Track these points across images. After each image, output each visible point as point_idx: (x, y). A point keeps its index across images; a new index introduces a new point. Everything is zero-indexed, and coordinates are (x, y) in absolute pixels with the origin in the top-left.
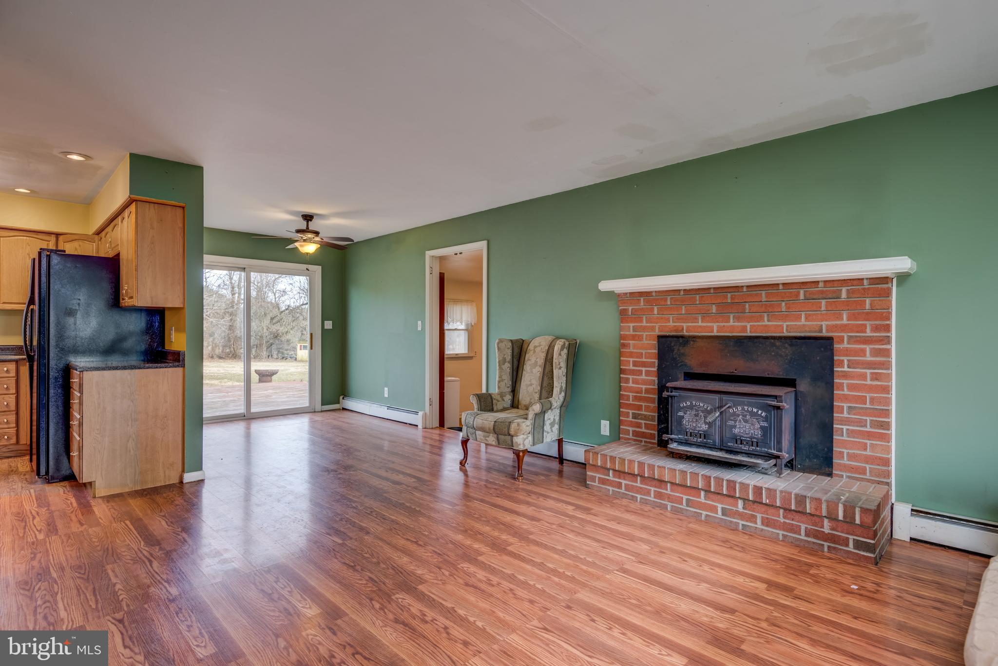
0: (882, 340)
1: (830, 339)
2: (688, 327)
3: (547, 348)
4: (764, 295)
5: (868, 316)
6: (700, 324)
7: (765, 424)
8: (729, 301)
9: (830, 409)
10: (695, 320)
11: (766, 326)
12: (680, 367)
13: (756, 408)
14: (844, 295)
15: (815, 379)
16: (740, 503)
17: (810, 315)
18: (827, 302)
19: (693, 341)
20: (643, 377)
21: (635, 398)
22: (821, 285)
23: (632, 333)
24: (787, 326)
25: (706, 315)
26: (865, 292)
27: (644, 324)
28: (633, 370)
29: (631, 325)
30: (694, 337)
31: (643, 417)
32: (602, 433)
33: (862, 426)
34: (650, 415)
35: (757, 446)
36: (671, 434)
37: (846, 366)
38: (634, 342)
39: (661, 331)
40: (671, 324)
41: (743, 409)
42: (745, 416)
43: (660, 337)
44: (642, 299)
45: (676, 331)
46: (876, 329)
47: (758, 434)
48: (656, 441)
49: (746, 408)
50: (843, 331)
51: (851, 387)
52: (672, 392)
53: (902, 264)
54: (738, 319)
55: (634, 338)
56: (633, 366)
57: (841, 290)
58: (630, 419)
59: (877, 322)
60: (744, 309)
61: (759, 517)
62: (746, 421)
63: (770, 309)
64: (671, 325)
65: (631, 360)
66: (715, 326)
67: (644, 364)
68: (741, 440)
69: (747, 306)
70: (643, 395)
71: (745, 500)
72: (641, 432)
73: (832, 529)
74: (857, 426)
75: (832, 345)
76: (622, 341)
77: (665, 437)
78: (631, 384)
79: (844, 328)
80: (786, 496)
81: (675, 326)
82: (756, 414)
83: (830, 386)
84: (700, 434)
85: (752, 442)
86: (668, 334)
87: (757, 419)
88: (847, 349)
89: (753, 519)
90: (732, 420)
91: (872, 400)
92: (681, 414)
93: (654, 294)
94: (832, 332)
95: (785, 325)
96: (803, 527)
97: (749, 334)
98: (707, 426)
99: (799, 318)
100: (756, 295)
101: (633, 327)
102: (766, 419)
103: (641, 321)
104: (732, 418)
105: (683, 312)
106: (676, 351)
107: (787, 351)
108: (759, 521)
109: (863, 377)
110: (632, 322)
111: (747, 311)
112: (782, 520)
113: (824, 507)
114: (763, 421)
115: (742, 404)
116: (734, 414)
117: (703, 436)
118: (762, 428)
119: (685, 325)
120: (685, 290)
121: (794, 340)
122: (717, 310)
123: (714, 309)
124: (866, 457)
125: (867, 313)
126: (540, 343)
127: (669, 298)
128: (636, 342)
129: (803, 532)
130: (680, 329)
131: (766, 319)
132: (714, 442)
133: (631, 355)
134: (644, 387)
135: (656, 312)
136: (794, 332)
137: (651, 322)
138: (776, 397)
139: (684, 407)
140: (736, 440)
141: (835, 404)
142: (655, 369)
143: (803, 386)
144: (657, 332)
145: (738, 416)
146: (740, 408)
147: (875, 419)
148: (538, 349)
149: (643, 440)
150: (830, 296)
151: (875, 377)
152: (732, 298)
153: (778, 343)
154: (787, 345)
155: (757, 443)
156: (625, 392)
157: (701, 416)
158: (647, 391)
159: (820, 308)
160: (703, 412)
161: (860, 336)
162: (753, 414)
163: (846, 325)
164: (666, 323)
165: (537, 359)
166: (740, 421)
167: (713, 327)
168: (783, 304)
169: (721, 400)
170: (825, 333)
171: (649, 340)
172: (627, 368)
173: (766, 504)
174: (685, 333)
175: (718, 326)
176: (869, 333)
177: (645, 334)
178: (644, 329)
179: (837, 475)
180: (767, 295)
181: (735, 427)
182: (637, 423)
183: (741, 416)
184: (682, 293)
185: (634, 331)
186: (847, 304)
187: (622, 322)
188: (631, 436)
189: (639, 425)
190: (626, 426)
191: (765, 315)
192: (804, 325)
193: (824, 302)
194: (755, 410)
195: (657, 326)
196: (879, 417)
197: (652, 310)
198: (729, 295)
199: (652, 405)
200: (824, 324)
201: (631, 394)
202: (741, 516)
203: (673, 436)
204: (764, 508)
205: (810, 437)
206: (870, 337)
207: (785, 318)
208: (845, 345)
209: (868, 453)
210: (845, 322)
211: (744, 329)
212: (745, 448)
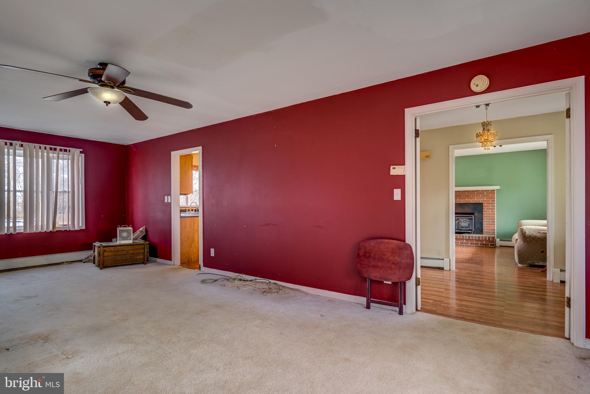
1: (482, 203)
4: (466, 193)
5: (491, 198)
7: (469, 223)
9: (482, 219)
14: (485, 193)
15: (479, 213)
16: (465, 240)
17: (477, 198)
22: (480, 191)
26: (490, 193)
35: (468, 228)
37: (485, 209)
46: (492, 201)
47: (467, 225)
51: (487, 214)
53: (498, 187)
54: (459, 199)
61: (469, 243)
62: (464, 223)
63: (468, 196)
69: (462, 196)
71: (466, 239)
73: (485, 242)
74: (488, 222)
75: (483, 205)
79: (485, 201)
80: (476, 237)
82: (467, 221)
83: (482, 214)
85: (466, 227)
88: (486, 205)
89: (468, 243)
91: (491, 217)
95: (471, 200)
96: (479, 243)
97: (462, 202)
100: (465, 193)
102: (469, 222)
107: (472, 206)
108: (469, 244)
109: (490, 212)
112: (475, 242)
113: (484, 238)
115: (463, 219)
116: (461, 221)
118: (468, 224)
121: (474, 204)
129: (479, 244)
131: (467, 199)
136: (474, 202)
138: (471, 216)
140: (462, 227)
143: (476, 214)
151: (492, 211)
153: (470, 205)
161: (488, 203)
162: (466, 221)
168: (471, 195)
170: (481, 202)
173: (471, 239)
176: (490, 202)
179: (484, 234)
180: (467, 193)
181: (461, 224)
186: (486, 196)
192: (476, 200)
193: (481, 195)
194: (466, 220)
196: (493, 220)
198: (457, 193)
200: (481, 200)
202: (465, 243)
204: (470, 241)
205: (478, 226)
207: (472, 199)
208: (485, 205)
209: (491, 228)
210: (485, 199)
211: (461, 201)
212: (464, 229)
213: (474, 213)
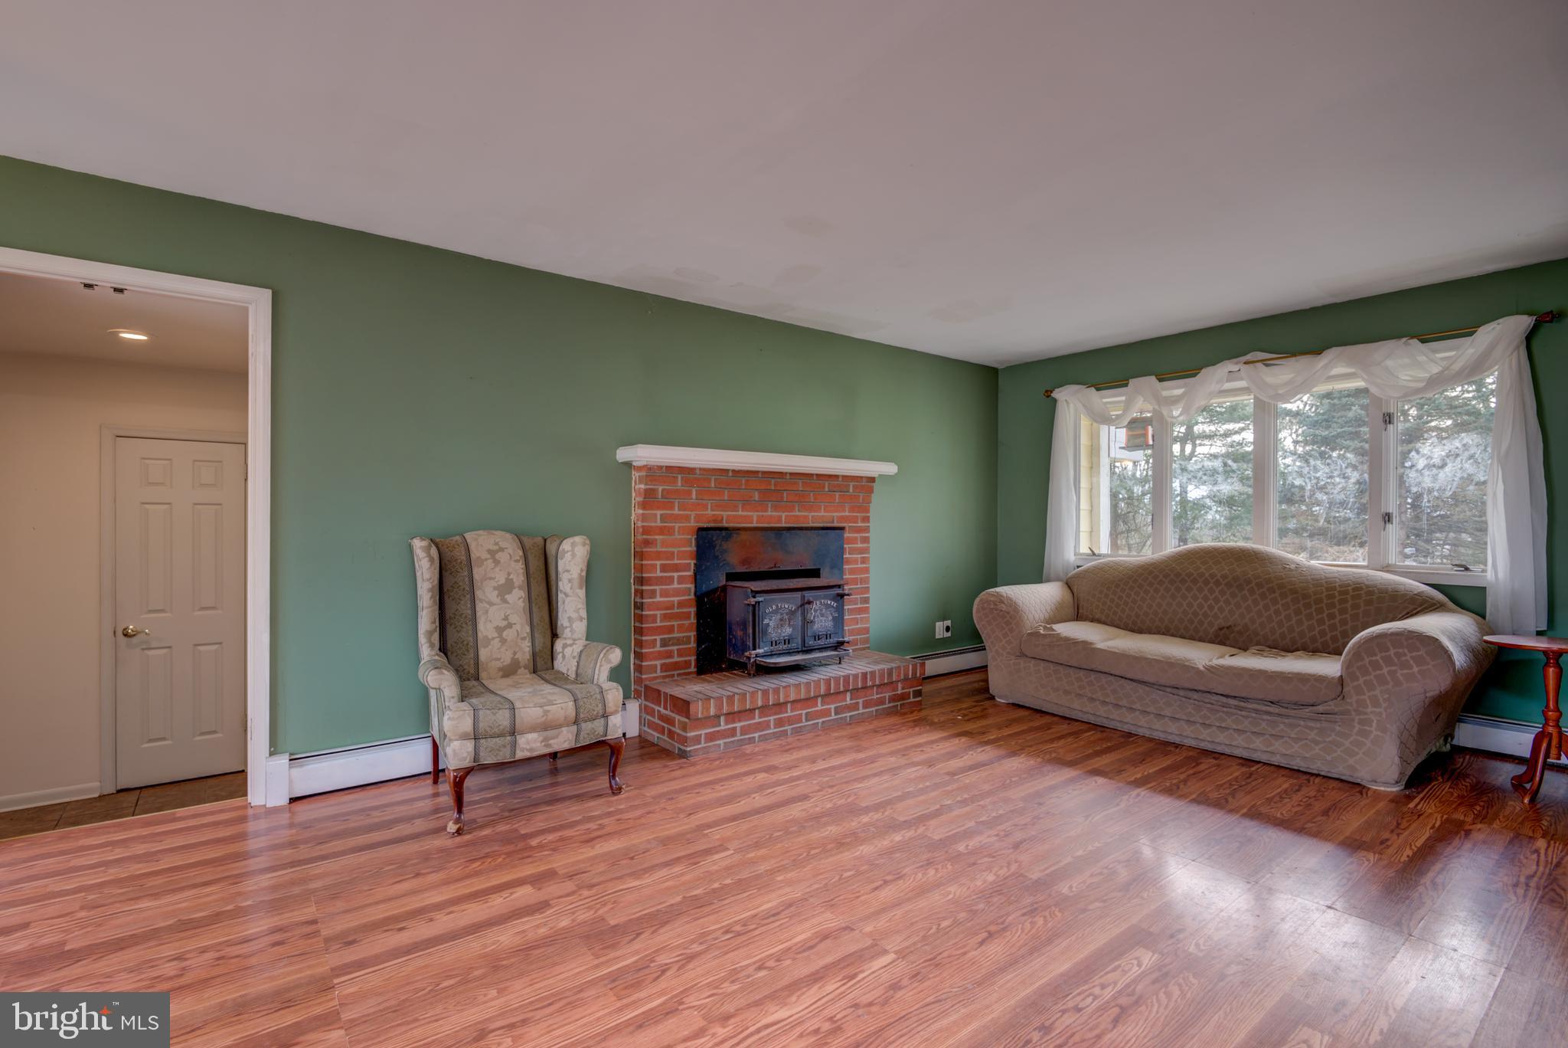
0: (866, 530)
1: (841, 529)
2: (728, 516)
4: (801, 485)
5: (862, 509)
6: (740, 513)
7: (836, 615)
8: (773, 488)
10: (735, 508)
11: (797, 516)
12: (722, 566)
13: (831, 600)
14: (850, 490)
15: (833, 565)
16: (848, 696)
18: (839, 495)
19: (736, 534)
20: (676, 585)
21: (665, 617)
22: (840, 479)
23: (659, 524)
25: (747, 503)
26: (861, 489)
27: (676, 511)
28: (662, 577)
29: (659, 512)
30: (739, 529)
31: (675, 641)
34: (685, 637)
35: (829, 638)
36: (755, 649)
37: (848, 553)
38: (661, 537)
39: (698, 522)
40: (709, 512)
41: (821, 603)
42: (821, 610)
43: (700, 530)
44: (680, 476)
45: (715, 521)
46: (863, 520)
48: (693, 669)
49: (823, 601)
50: (846, 521)
52: (755, 597)
55: (662, 531)
56: (661, 572)
57: (850, 485)
58: (658, 648)
59: (864, 515)
60: (782, 497)
61: (862, 702)
62: (822, 615)
63: (802, 499)
64: (711, 513)
65: (658, 563)
66: (755, 515)
67: (676, 568)
68: (819, 636)
69: (785, 494)
70: (676, 610)
72: (672, 663)
73: (902, 688)
74: (855, 605)
75: (843, 534)
76: (645, 537)
77: (750, 654)
78: (658, 599)
79: (847, 519)
80: (882, 672)
81: (714, 515)
82: (830, 606)
83: (842, 571)
84: (785, 640)
85: (827, 635)
86: (705, 525)
87: (830, 611)
88: (849, 538)
89: (857, 706)
90: (812, 617)
92: (766, 621)
93: (698, 472)
94: (840, 522)
95: (811, 515)
96: (887, 696)
97: (784, 525)
98: (791, 630)
99: (820, 509)
101: (661, 515)
102: (837, 609)
103: (672, 508)
104: (812, 615)
105: (726, 498)
106: (717, 548)
108: (861, 706)
109: (856, 561)
110: (659, 508)
111: (785, 500)
112: (875, 697)
113: (902, 671)
114: (835, 611)
115: (820, 598)
116: (814, 610)
117: (787, 642)
118: (834, 618)
119: (725, 514)
120: (733, 471)
121: (818, 531)
122: (758, 498)
123: (756, 496)
124: (859, 629)
125: (859, 507)
127: (713, 478)
128: (665, 537)
129: (887, 700)
130: (720, 518)
131: (797, 509)
132: (797, 644)
133: (658, 555)
134: (676, 599)
135: (694, 495)
136: (817, 522)
137: (685, 510)
139: (769, 613)
142: (691, 573)
144: (694, 524)
145: (817, 610)
146: (818, 603)
147: (862, 596)
149: (676, 673)
150: (843, 490)
151: (863, 561)
152: (775, 485)
153: (809, 534)
154: (814, 535)
155: (830, 634)
156: (650, 610)
157: (786, 619)
158: (681, 604)
159: (835, 500)
160: (787, 614)
161: (855, 526)
162: (828, 606)
163: (848, 517)
164: (704, 511)
165: (509, 574)
166: (818, 616)
167: (752, 516)
168: (812, 495)
169: (803, 597)
170: (837, 524)
171: (683, 534)
172: (652, 575)
174: (725, 525)
175: (758, 516)
176: (859, 523)
177: (677, 525)
178: (676, 518)
181: (814, 623)
182: (667, 652)
184: (730, 474)
185: (662, 521)
186: (851, 498)
187: (643, 508)
188: (659, 673)
189: (670, 655)
190: (651, 660)
191: (797, 504)
192: (823, 516)
194: (828, 602)
195: (693, 514)
196: (864, 594)
197: (689, 493)
199: (686, 622)
200: (836, 514)
201: (658, 613)
202: (849, 708)
203: (757, 651)
204: (864, 692)
206: (860, 527)
207: (812, 509)
208: (848, 534)
209: (859, 626)
210: (848, 513)
212: (822, 643)
213: (819, 569)
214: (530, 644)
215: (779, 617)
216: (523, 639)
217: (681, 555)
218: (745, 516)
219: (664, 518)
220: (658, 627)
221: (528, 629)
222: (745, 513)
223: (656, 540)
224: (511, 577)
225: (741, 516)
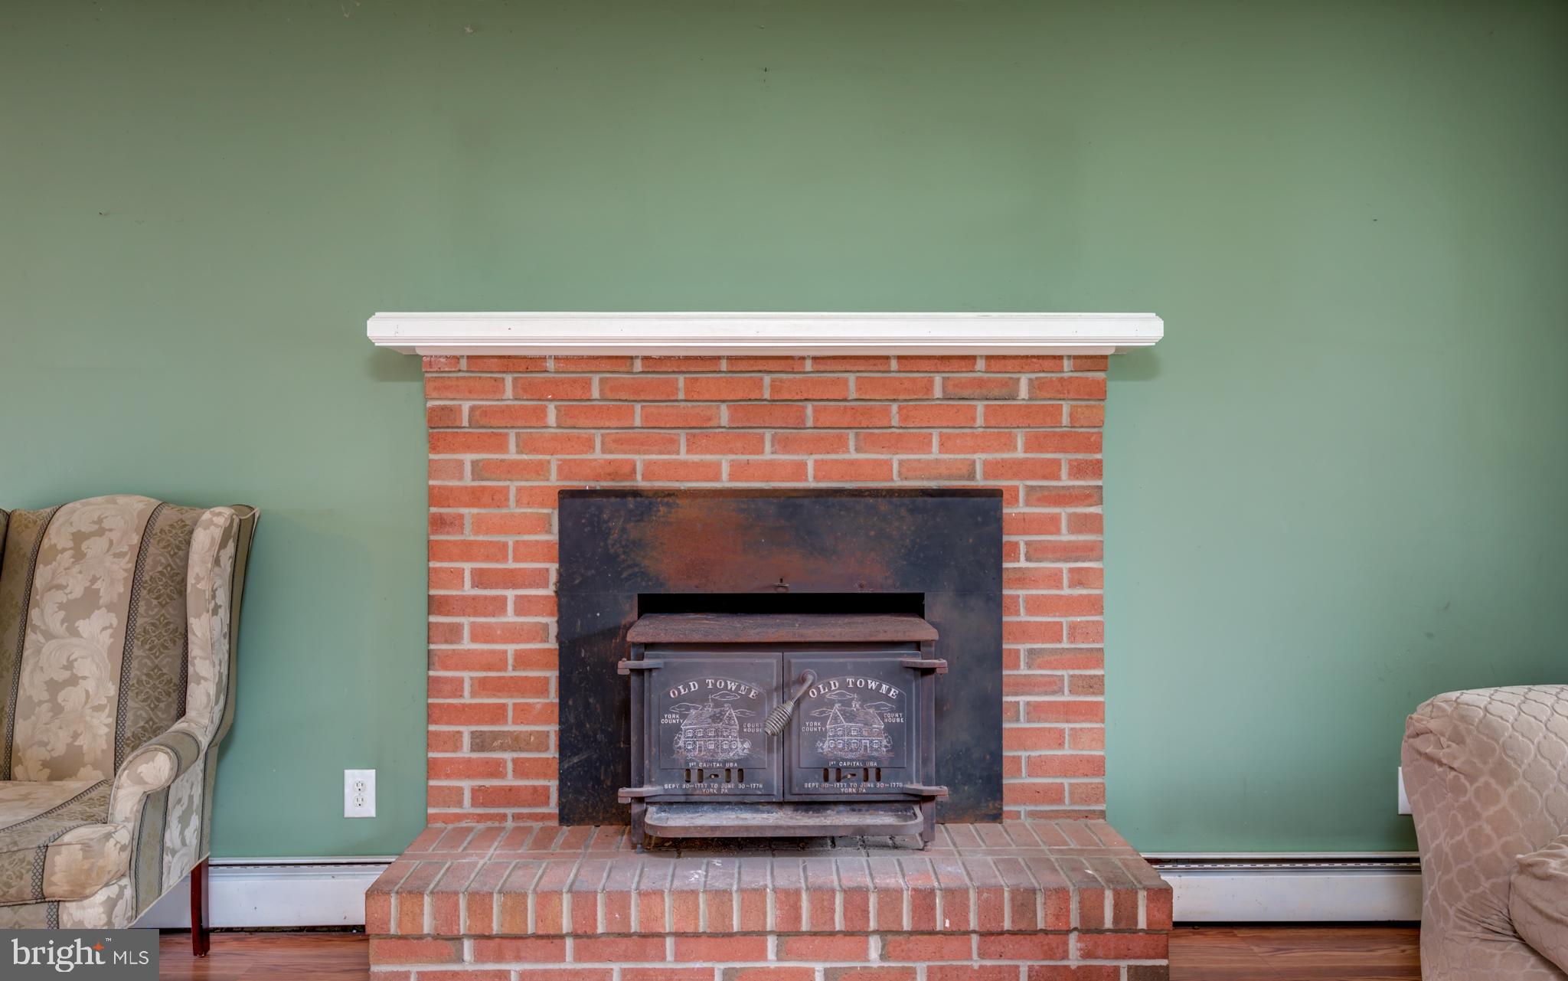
0: (1088, 496)
1: (996, 494)
2: (648, 465)
3: (136, 539)
4: (853, 384)
5: (1065, 441)
6: (683, 456)
7: (898, 719)
8: (767, 395)
9: (996, 658)
10: (671, 445)
11: (852, 463)
12: (627, 579)
13: (875, 678)
14: (1024, 392)
15: (965, 591)
16: (876, 945)
17: (949, 437)
18: (987, 406)
19: (668, 505)
20: (510, 617)
21: (483, 686)
22: (980, 365)
23: (468, 481)
24: (901, 463)
25: (700, 431)
26: (1063, 388)
27: (512, 454)
28: (474, 598)
29: (468, 458)
30: (670, 494)
31: (508, 740)
32: (351, 810)
33: (1054, 693)
34: (531, 733)
35: (878, 779)
36: (641, 784)
37: (1022, 557)
38: (475, 511)
40: (598, 455)
41: (844, 685)
42: (846, 703)
43: (567, 497)
44: (509, 379)
45: (613, 476)
46: (1078, 470)
47: (881, 745)
48: (552, 808)
49: (850, 680)
50: (1016, 475)
51: (1034, 605)
52: (641, 657)
53: (1145, 329)
54: (783, 444)
55: (475, 497)
56: (474, 585)
57: (1018, 379)
58: (465, 752)
59: (1080, 456)
60: (802, 417)
61: (922, 969)
62: (850, 717)
63: (862, 420)
64: (598, 458)
65: (467, 567)
66: (725, 462)
67: (511, 579)
68: (839, 770)
69: (809, 408)
70: (510, 673)
71: (891, 933)
72: (502, 788)
73: (1086, 954)
74: (1046, 693)
75: (999, 508)
76: (433, 510)
77: (625, 794)
78: (466, 645)
79: (1018, 469)
80: (991, 898)
81: (610, 462)
82: (876, 695)
83: (995, 604)
84: (728, 770)
85: (866, 770)
86: (587, 485)
87: (877, 708)
88: (1024, 517)
89: (905, 979)
90: (814, 719)
91: (1072, 630)
92: (670, 719)
93: (550, 365)
94: (996, 477)
95: (896, 459)
96: (1024, 967)
97: (811, 484)
98: (747, 745)
99: (925, 444)
100: (834, 383)
101: (474, 463)
102: (900, 705)
103: (502, 447)
104: (815, 713)
105: (638, 422)
106: (615, 536)
107: (904, 524)
109: (1055, 579)
110: (468, 448)
111: (810, 423)
112: (976, 963)
113: (1074, 905)
114: (892, 711)
115: (840, 671)
116: (823, 702)
117: (735, 775)
118: (889, 728)
119: (639, 459)
120: (648, 357)
121: (920, 500)
122: (731, 420)
123: (724, 415)
124: (1063, 760)
125: (1063, 435)
126: (100, 521)
127: (596, 379)
128: (483, 511)
130: (627, 470)
131: (852, 444)
132: (768, 785)
133: (467, 551)
134: (511, 648)
135: (552, 418)
136: (916, 478)
137: (535, 451)
138: (916, 644)
139: (681, 699)
140: (826, 770)
141: (1005, 646)
142: (550, 591)
143: (939, 609)
144: (555, 481)
145: (831, 704)
146: (834, 684)
147: (1077, 672)
148: (95, 547)
149: (509, 811)
150: (996, 393)
151: (1079, 578)
152: (774, 388)
154: (903, 511)
155: (878, 770)
156: (446, 668)
157: (730, 718)
158: (522, 661)
159: (974, 419)
160: (735, 705)
161: (1048, 487)
162: (867, 696)
163: (1021, 463)
164: (582, 452)
165: (94, 580)
166: (836, 718)
167: (718, 465)
168: (895, 408)
169: (785, 668)
170: (980, 482)
171: (529, 505)
172: (454, 593)
173: (943, 932)
174: (640, 483)
175: (733, 465)
176: (1065, 481)
177: (513, 486)
178: (512, 469)
179: (1010, 815)
180: (859, 384)
181: (822, 735)
182: (488, 761)
183: (837, 706)
184: (638, 366)
185: (476, 476)
186: (1026, 412)
187: (434, 448)
188: (467, 807)
189: (495, 769)
190: (448, 777)
191: (851, 434)
192: (937, 461)
193: (980, 406)
194: (872, 685)
195: (554, 461)
196: (1086, 668)
197: (542, 413)
198: (767, 379)
199: (537, 701)
200: (979, 457)
201: (466, 675)
202: (878, 980)
203: (646, 790)
204: (936, 944)
206: (1068, 488)
207: (896, 443)
208: (1023, 509)
209: (1067, 751)
210: (1020, 454)
211: (800, 469)
212: (848, 789)
213: (921, 596)
214: (111, 720)
215: (709, 710)
216: (98, 708)
217: (524, 551)
218: (695, 464)
219: (478, 471)
220: (464, 706)
221: (112, 690)
222: (696, 458)
223: (461, 517)
224: (95, 586)
225: (685, 464)
